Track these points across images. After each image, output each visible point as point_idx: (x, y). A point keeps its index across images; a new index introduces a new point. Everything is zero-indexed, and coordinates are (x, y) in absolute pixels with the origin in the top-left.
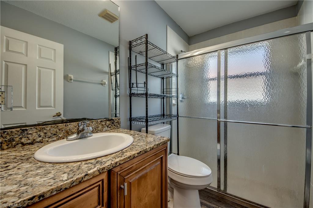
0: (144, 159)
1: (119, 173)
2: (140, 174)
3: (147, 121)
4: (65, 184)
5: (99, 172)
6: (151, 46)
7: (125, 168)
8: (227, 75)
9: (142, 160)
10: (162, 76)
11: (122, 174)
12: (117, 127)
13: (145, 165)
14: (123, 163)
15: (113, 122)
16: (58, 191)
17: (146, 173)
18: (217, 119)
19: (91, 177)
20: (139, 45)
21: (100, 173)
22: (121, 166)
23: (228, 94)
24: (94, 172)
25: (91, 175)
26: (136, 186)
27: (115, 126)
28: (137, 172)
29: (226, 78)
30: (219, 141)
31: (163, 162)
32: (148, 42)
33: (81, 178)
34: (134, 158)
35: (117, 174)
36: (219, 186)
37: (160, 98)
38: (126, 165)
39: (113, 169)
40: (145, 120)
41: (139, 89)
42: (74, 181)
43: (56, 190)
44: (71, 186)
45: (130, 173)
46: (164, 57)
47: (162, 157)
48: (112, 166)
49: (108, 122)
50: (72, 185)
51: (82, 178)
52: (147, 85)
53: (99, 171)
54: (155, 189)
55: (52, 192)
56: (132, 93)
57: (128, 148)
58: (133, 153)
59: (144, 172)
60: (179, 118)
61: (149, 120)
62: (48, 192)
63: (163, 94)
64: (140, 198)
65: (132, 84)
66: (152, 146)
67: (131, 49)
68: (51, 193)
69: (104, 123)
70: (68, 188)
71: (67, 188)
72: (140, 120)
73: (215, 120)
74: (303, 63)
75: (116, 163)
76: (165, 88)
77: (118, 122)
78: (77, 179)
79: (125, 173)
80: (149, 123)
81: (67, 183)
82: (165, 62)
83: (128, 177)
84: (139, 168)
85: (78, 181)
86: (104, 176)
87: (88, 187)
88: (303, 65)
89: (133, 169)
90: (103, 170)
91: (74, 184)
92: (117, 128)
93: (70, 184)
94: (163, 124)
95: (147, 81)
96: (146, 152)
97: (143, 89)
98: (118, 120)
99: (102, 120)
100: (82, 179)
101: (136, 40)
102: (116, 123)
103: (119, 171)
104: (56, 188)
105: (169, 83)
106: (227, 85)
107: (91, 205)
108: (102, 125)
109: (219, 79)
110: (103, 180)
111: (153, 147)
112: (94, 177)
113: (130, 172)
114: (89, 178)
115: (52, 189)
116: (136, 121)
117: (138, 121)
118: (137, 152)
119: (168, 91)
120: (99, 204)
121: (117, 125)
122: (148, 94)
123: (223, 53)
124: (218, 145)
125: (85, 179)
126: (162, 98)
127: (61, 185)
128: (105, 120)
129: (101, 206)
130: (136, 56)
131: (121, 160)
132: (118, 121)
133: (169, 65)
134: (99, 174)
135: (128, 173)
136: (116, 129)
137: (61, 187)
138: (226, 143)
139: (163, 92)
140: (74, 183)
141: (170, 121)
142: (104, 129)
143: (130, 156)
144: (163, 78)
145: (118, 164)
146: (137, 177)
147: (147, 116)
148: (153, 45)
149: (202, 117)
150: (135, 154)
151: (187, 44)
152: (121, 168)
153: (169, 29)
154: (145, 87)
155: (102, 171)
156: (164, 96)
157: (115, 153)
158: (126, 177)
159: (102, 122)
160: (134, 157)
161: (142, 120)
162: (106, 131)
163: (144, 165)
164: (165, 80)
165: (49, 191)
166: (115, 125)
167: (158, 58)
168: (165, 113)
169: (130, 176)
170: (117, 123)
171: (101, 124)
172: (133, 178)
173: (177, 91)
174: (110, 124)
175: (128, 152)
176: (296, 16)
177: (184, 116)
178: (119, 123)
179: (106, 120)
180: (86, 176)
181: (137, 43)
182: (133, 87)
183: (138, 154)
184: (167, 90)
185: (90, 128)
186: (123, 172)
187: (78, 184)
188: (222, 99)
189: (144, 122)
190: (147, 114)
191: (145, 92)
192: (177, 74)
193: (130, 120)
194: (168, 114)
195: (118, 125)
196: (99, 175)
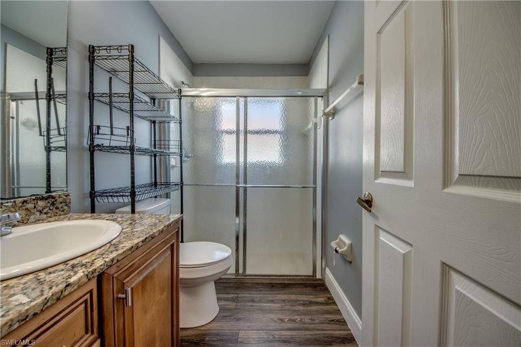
0: (150, 249)
1: (115, 275)
2: (145, 274)
3: (133, 194)
4: (34, 306)
5: (88, 277)
6: (139, 67)
7: (124, 267)
8: (247, 129)
9: (148, 251)
10: (152, 119)
11: (119, 277)
12: (62, 211)
13: (151, 258)
14: (123, 259)
15: (53, 202)
16: (23, 320)
17: (154, 270)
18: (235, 184)
19: (76, 287)
20: (114, 59)
21: (89, 280)
22: (118, 264)
23: (248, 153)
24: (80, 279)
25: (76, 285)
26: (140, 290)
27: (57, 211)
28: (140, 271)
29: (246, 132)
30: (237, 214)
31: (174, 251)
32: (135, 59)
33: (59, 292)
34: (137, 249)
35: (113, 277)
36: (237, 270)
37: (149, 155)
38: (125, 262)
39: (106, 271)
40: (130, 192)
41: (113, 137)
42: (48, 298)
43: (18, 321)
44: (44, 309)
45: (132, 274)
46: (157, 88)
47: (173, 244)
48: (107, 266)
49: (41, 204)
50: (46, 306)
51: (62, 292)
52: (133, 131)
53: (87, 275)
54: (164, 291)
55: (11, 325)
56: (95, 144)
57: (118, 238)
58: (136, 241)
59: (150, 269)
60: (184, 186)
61: (137, 193)
62: (5, 327)
63: (155, 148)
64: (145, 309)
65: (94, 127)
66: (160, 228)
67: (93, 61)
68: (9, 328)
69: (30, 206)
70: (39, 312)
71: (37, 313)
72: (118, 194)
73: (234, 186)
74: (311, 126)
75: (112, 260)
76: (157, 138)
77: (65, 202)
78: (52, 295)
79: (124, 275)
80: (137, 198)
81: (36, 304)
82: (157, 96)
83: (128, 281)
84: (143, 264)
85: (55, 297)
86: (93, 285)
87: (69, 307)
88: (311, 128)
89: (135, 266)
90: (93, 273)
91: (49, 304)
92: (62, 213)
93: (43, 305)
94: (154, 199)
95: (133, 125)
96: (153, 238)
97: (125, 139)
98: (65, 197)
99: (25, 199)
100: (62, 294)
101: (109, 48)
102: (61, 203)
103: (115, 273)
104: (18, 317)
105: (165, 132)
106: (247, 142)
107: (75, 335)
108: (27, 209)
109: (238, 133)
110: (91, 292)
111: (163, 230)
112: (79, 287)
113: (132, 271)
114: (73, 290)
115: (12, 320)
116: (107, 196)
117: (111, 196)
118: (141, 239)
119: (162, 144)
120: (87, 333)
121: (62, 207)
122: (136, 148)
123: (242, 100)
124: (237, 219)
125: (66, 293)
126: (151, 156)
127: (27, 310)
128: (33, 199)
129: (89, 334)
130: (111, 78)
131: (119, 254)
132: (64, 199)
133: (164, 102)
134: (87, 280)
135: (129, 273)
136: (60, 215)
137: (27, 314)
138: (245, 215)
139: (155, 145)
140: (48, 302)
141: (167, 193)
142: (32, 218)
143: (132, 247)
144: (154, 122)
145: (115, 261)
146: (141, 278)
147: (133, 187)
148: (142, 65)
149: (217, 184)
150: (138, 243)
151: (190, 73)
152: (118, 267)
153: (163, 43)
154: (128, 135)
155: (93, 275)
156: (157, 153)
157: (100, 248)
158: (125, 281)
159: (25, 204)
160: (137, 247)
161: (121, 194)
162: (37, 221)
163: (149, 259)
164: (157, 125)
165: (7, 323)
166: (57, 208)
167: (147, 88)
168: (158, 181)
169: (131, 279)
170: (63, 204)
171: (24, 208)
172: (134, 281)
173: (181, 146)
174: (46, 207)
175: (125, 242)
176: (307, 75)
177: (190, 184)
178: (67, 204)
179: (37, 199)
180: (68, 288)
181: (109, 55)
182: (98, 134)
183: (143, 242)
184: (160, 143)
185: (15, 216)
186: (121, 273)
187: (56, 302)
188: (242, 160)
189: (128, 196)
190: (133, 182)
191: (129, 144)
192: (180, 118)
193: (91, 197)
194: (162, 181)
195: (66, 207)
196: (87, 282)
